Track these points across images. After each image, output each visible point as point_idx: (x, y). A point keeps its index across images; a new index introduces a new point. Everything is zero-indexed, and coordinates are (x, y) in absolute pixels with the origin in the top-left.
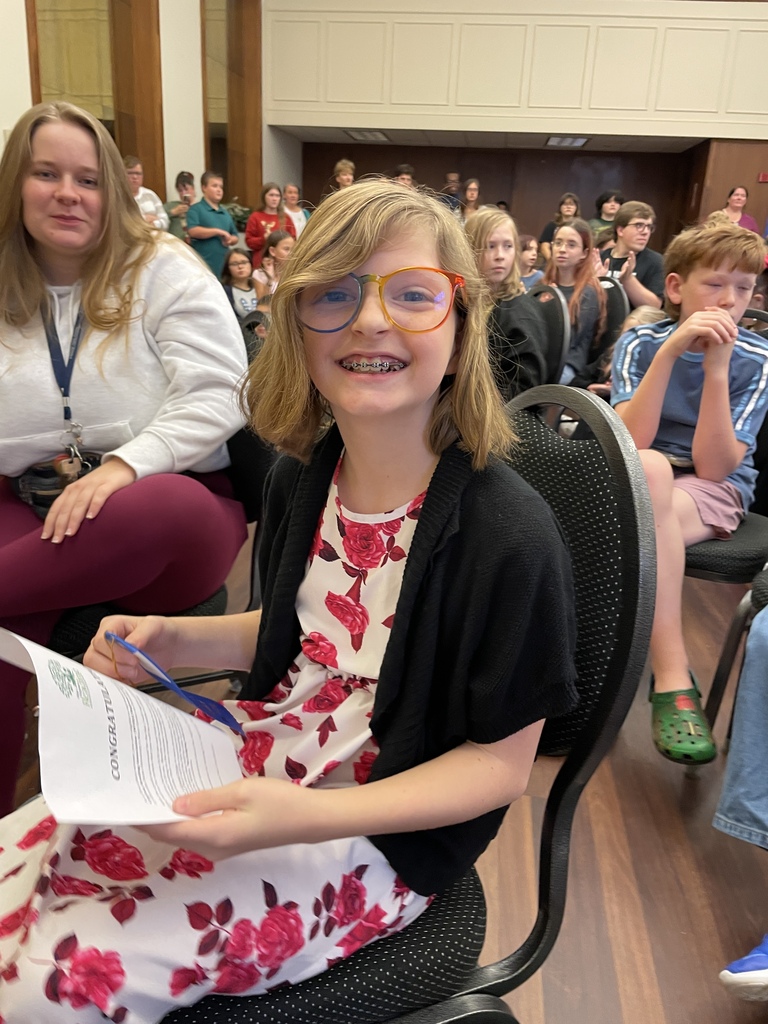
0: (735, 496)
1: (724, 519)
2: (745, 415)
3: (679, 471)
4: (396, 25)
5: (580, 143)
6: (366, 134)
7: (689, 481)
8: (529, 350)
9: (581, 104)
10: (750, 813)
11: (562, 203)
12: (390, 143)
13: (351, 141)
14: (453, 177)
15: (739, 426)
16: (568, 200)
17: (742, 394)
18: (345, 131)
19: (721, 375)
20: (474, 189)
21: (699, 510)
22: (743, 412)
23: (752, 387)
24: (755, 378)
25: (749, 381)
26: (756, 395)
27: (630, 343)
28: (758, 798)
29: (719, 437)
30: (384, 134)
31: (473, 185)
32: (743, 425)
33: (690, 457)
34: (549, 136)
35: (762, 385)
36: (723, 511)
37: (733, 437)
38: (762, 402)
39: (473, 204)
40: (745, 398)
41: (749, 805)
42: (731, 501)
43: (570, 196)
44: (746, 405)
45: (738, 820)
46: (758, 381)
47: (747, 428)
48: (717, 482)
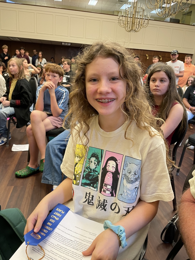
0: (61, 120)
1: (58, 124)
2: (61, 103)
3: (49, 115)
4: (19, 12)
5: (69, 44)
6: (13, 38)
7: (51, 117)
8: (25, 91)
9: (68, 35)
10: (46, 178)
11: (62, 59)
12: (21, 41)
13: (10, 40)
14: (35, 51)
15: (60, 106)
16: (63, 58)
17: (60, 99)
18: (8, 37)
19: (53, 95)
20: (41, 54)
21: (52, 123)
22: (60, 103)
23: (62, 98)
24: (62, 96)
25: (61, 97)
26: (63, 99)
27: (39, 89)
28: (48, 175)
29: (55, 107)
30: (19, 39)
31: (40, 53)
32: (61, 105)
33: (51, 112)
34: (62, 42)
35: (64, 97)
36: (58, 123)
37: (58, 108)
38: (64, 101)
39: (41, 58)
40: (61, 100)
41: (46, 176)
42: (60, 121)
43: (63, 57)
44: (61, 101)
45: (44, 180)
46: (63, 96)
47: (62, 106)
48: (57, 117)
